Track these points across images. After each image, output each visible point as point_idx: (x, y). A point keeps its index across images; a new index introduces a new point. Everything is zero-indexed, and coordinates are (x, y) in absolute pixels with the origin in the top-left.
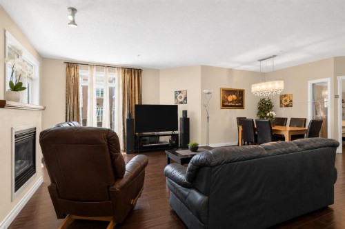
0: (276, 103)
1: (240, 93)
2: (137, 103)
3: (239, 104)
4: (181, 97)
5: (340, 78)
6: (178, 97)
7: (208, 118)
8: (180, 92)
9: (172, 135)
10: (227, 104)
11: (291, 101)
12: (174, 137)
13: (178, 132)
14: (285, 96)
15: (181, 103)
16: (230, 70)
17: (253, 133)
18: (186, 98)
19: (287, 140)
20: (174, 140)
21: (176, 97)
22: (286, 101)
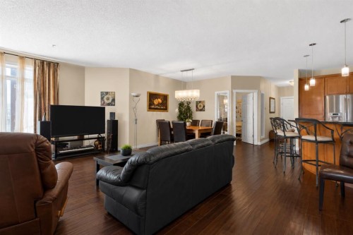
0: (193, 107)
1: (165, 98)
2: (52, 103)
3: (164, 106)
4: (108, 99)
5: (235, 91)
6: (105, 99)
7: (136, 120)
8: (107, 93)
9: (98, 138)
10: (153, 107)
11: (204, 106)
12: (101, 140)
13: (105, 135)
14: (200, 102)
15: (109, 104)
16: (157, 76)
17: (169, 133)
18: (114, 100)
19: (197, 137)
20: (100, 144)
21: (102, 98)
22: (201, 106)
